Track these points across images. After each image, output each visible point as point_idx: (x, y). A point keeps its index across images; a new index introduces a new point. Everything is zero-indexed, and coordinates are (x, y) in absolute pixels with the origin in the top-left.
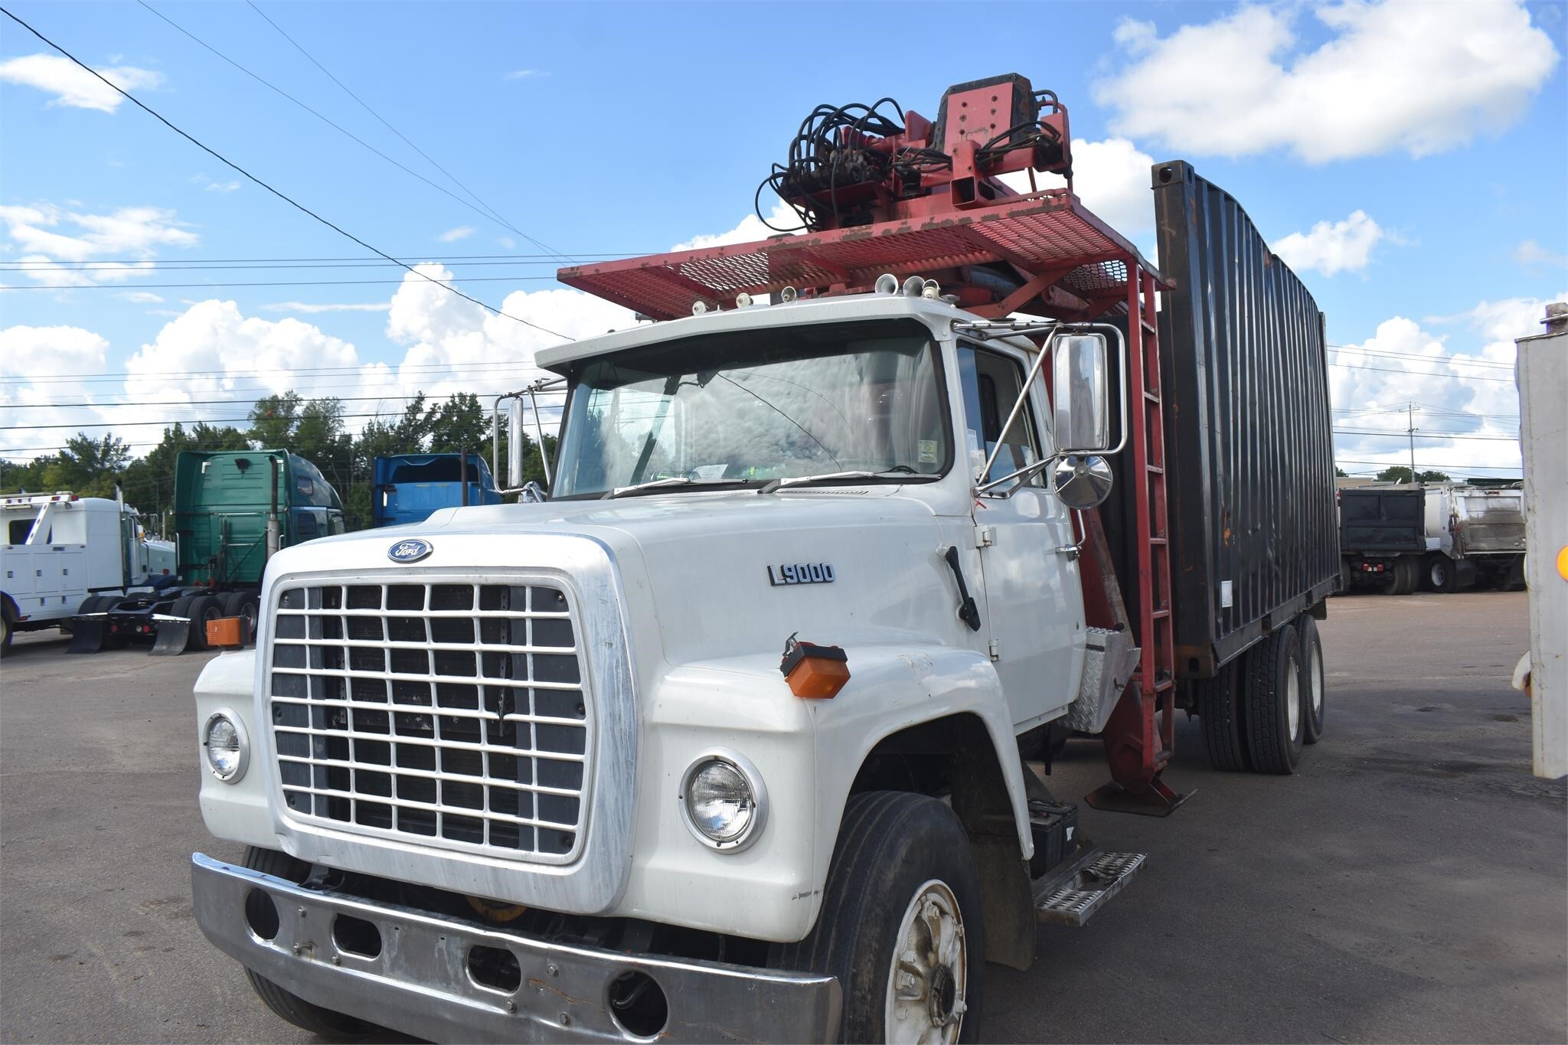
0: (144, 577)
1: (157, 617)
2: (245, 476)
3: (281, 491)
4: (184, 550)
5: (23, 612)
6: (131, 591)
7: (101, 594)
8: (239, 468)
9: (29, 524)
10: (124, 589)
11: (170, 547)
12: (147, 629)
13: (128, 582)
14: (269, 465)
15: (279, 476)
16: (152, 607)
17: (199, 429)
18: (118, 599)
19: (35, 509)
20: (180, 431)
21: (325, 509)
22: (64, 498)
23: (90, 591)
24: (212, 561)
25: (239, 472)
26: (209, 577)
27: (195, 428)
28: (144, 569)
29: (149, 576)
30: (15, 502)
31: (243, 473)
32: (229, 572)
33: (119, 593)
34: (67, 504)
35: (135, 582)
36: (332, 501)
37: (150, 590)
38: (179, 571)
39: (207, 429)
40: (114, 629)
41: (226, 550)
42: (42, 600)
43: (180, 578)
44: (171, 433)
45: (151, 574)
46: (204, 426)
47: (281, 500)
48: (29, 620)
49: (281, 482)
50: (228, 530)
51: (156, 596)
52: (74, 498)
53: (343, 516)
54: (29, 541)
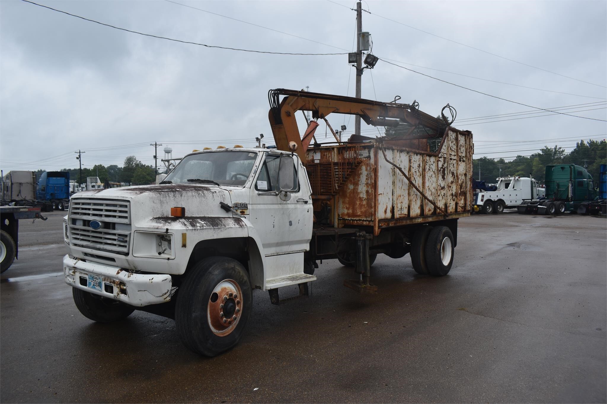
0: (538, 197)
1: (539, 206)
2: (563, 171)
3: (573, 175)
4: (547, 191)
5: (506, 204)
6: (533, 200)
7: (525, 200)
8: (562, 169)
9: (509, 184)
10: (531, 200)
11: (544, 189)
12: (536, 209)
13: (532, 198)
14: (569, 169)
15: (572, 171)
16: (538, 204)
17: (589, 142)
18: (530, 202)
19: (510, 180)
20: (583, 143)
21: (586, 180)
22: (517, 178)
23: (522, 200)
24: (554, 193)
25: (562, 170)
26: (553, 197)
27: (588, 142)
28: (538, 195)
29: (539, 197)
30: (506, 179)
31: (563, 170)
32: (559, 196)
33: (530, 201)
34: (517, 179)
35: (534, 198)
36: (589, 177)
37: (538, 200)
38: (546, 196)
39: (593, 142)
40: (529, 209)
41: (558, 190)
42: (511, 201)
43: (546, 198)
44: (579, 144)
45: (540, 196)
46: (592, 141)
47: (573, 177)
48: (508, 206)
49: (573, 173)
50: (558, 185)
51: (539, 202)
52: (519, 178)
53: (592, 181)
54: (509, 188)
